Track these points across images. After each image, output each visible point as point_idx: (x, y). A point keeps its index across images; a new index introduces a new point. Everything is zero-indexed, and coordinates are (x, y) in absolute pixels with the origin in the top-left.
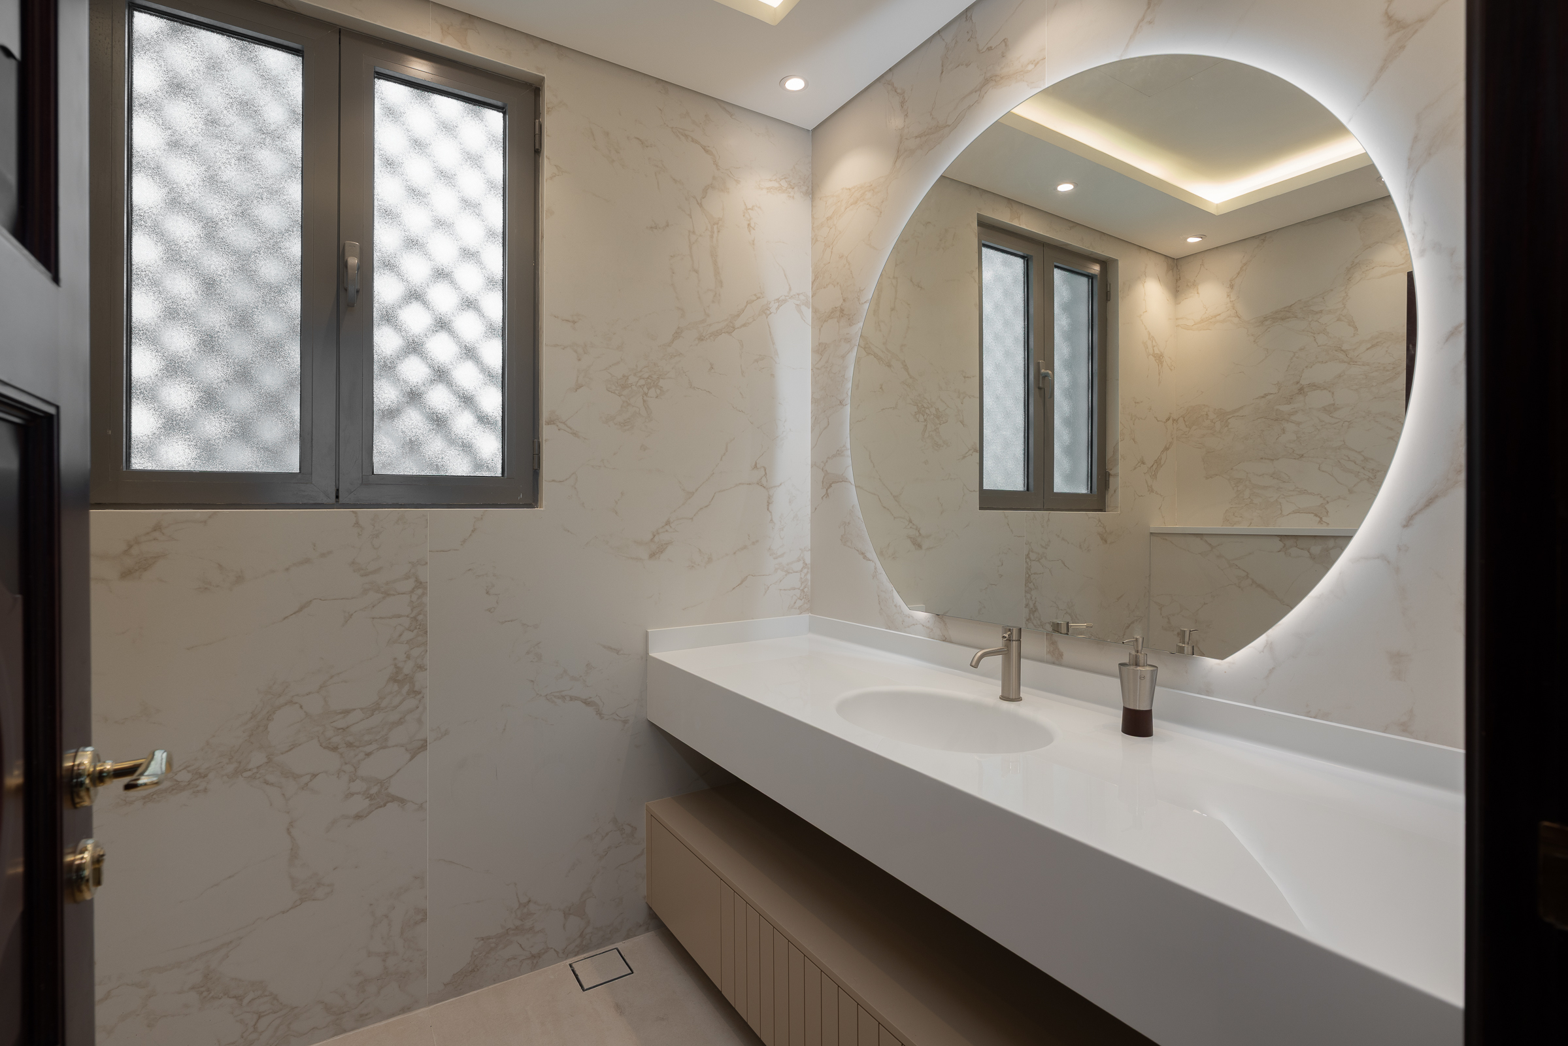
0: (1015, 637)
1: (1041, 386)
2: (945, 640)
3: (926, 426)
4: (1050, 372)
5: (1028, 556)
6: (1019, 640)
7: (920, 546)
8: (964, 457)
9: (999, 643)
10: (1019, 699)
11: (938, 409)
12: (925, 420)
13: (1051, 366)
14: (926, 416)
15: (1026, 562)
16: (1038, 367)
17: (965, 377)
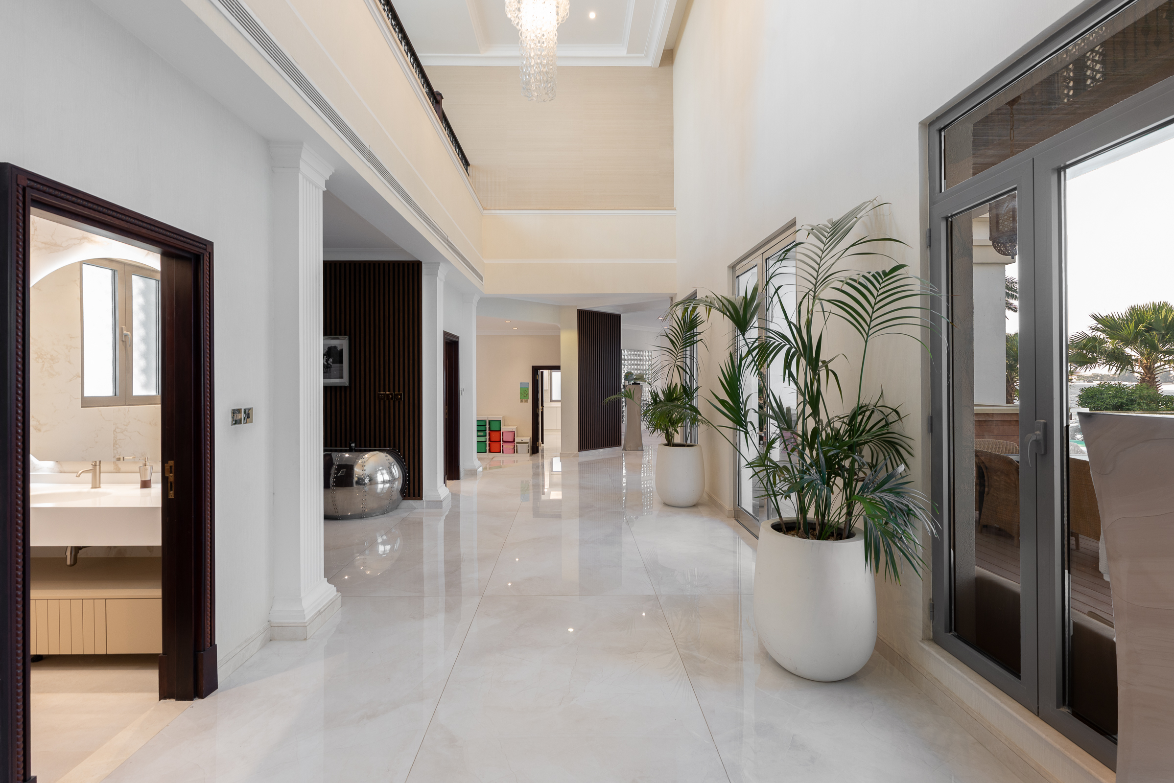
0: (98, 463)
1: (124, 340)
2: (61, 472)
3: (44, 365)
4: (129, 333)
5: (115, 431)
6: (100, 465)
7: (40, 430)
8: (71, 380)
9: (91, 467)
10: (100, 487)
11: (52, 355)
12: (43, 362)
13: (131, 329)
14: (43, 359)
15: (114, 434)
16: (122, 330)
17: (71, 338)
